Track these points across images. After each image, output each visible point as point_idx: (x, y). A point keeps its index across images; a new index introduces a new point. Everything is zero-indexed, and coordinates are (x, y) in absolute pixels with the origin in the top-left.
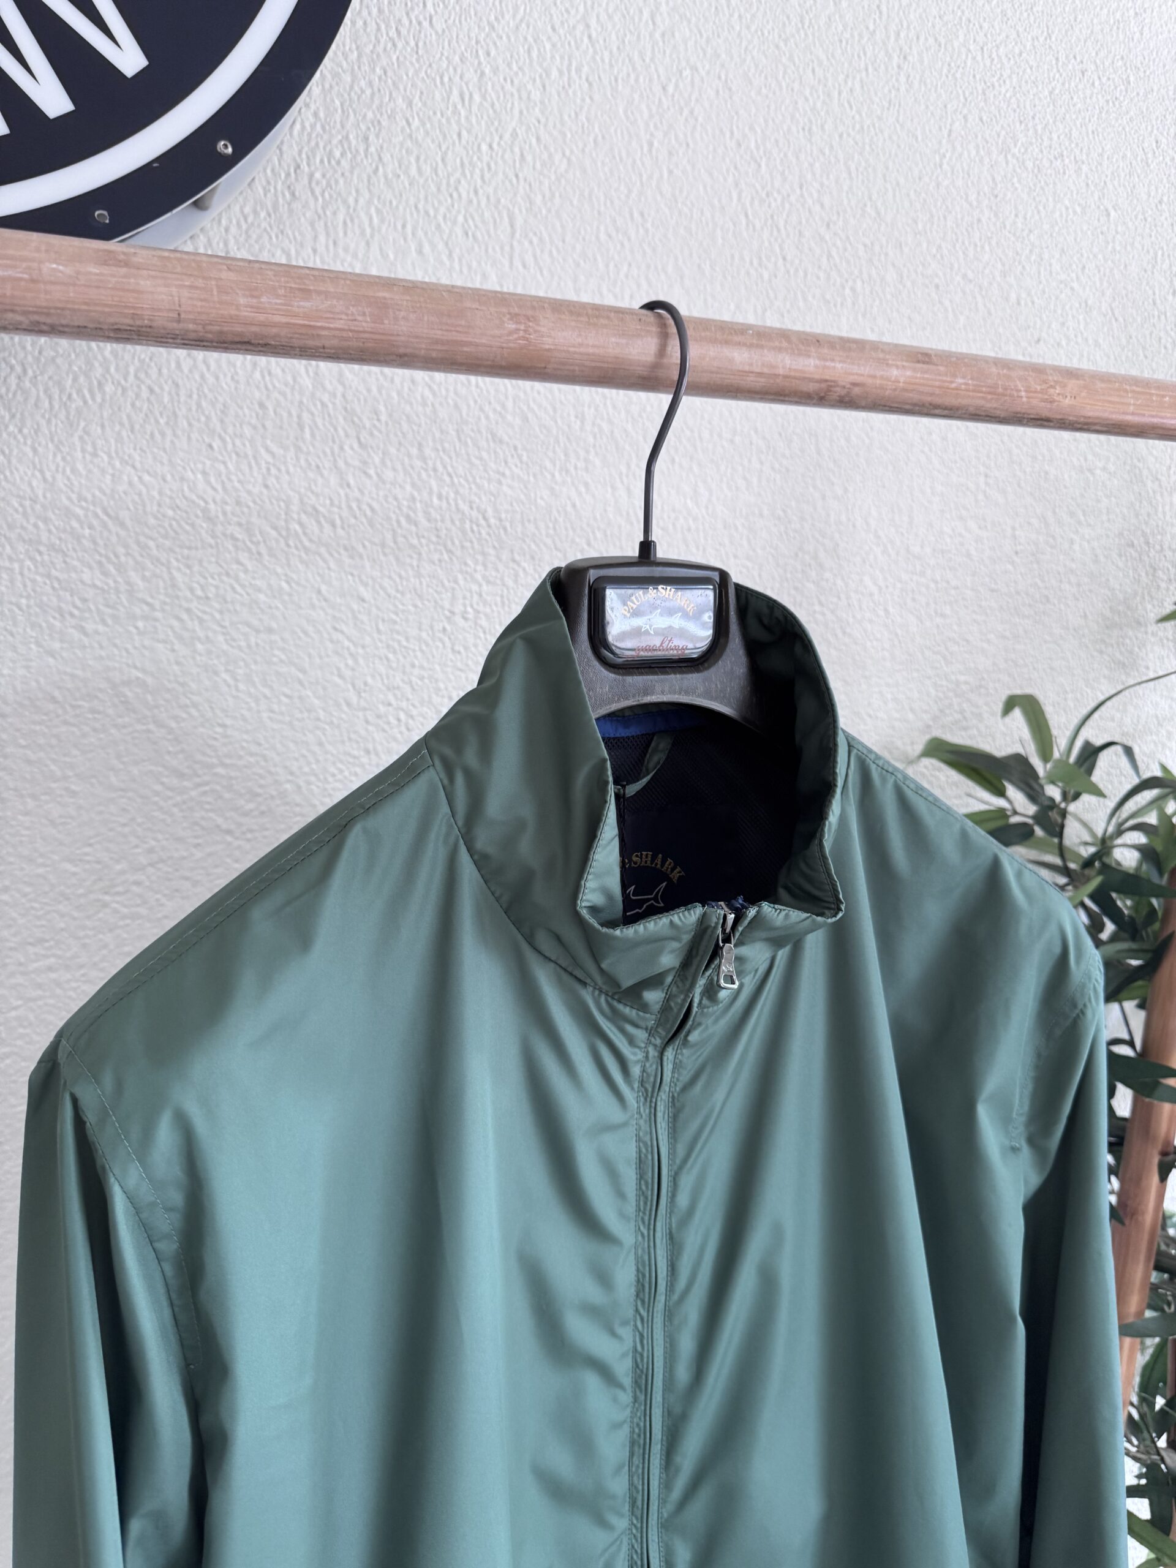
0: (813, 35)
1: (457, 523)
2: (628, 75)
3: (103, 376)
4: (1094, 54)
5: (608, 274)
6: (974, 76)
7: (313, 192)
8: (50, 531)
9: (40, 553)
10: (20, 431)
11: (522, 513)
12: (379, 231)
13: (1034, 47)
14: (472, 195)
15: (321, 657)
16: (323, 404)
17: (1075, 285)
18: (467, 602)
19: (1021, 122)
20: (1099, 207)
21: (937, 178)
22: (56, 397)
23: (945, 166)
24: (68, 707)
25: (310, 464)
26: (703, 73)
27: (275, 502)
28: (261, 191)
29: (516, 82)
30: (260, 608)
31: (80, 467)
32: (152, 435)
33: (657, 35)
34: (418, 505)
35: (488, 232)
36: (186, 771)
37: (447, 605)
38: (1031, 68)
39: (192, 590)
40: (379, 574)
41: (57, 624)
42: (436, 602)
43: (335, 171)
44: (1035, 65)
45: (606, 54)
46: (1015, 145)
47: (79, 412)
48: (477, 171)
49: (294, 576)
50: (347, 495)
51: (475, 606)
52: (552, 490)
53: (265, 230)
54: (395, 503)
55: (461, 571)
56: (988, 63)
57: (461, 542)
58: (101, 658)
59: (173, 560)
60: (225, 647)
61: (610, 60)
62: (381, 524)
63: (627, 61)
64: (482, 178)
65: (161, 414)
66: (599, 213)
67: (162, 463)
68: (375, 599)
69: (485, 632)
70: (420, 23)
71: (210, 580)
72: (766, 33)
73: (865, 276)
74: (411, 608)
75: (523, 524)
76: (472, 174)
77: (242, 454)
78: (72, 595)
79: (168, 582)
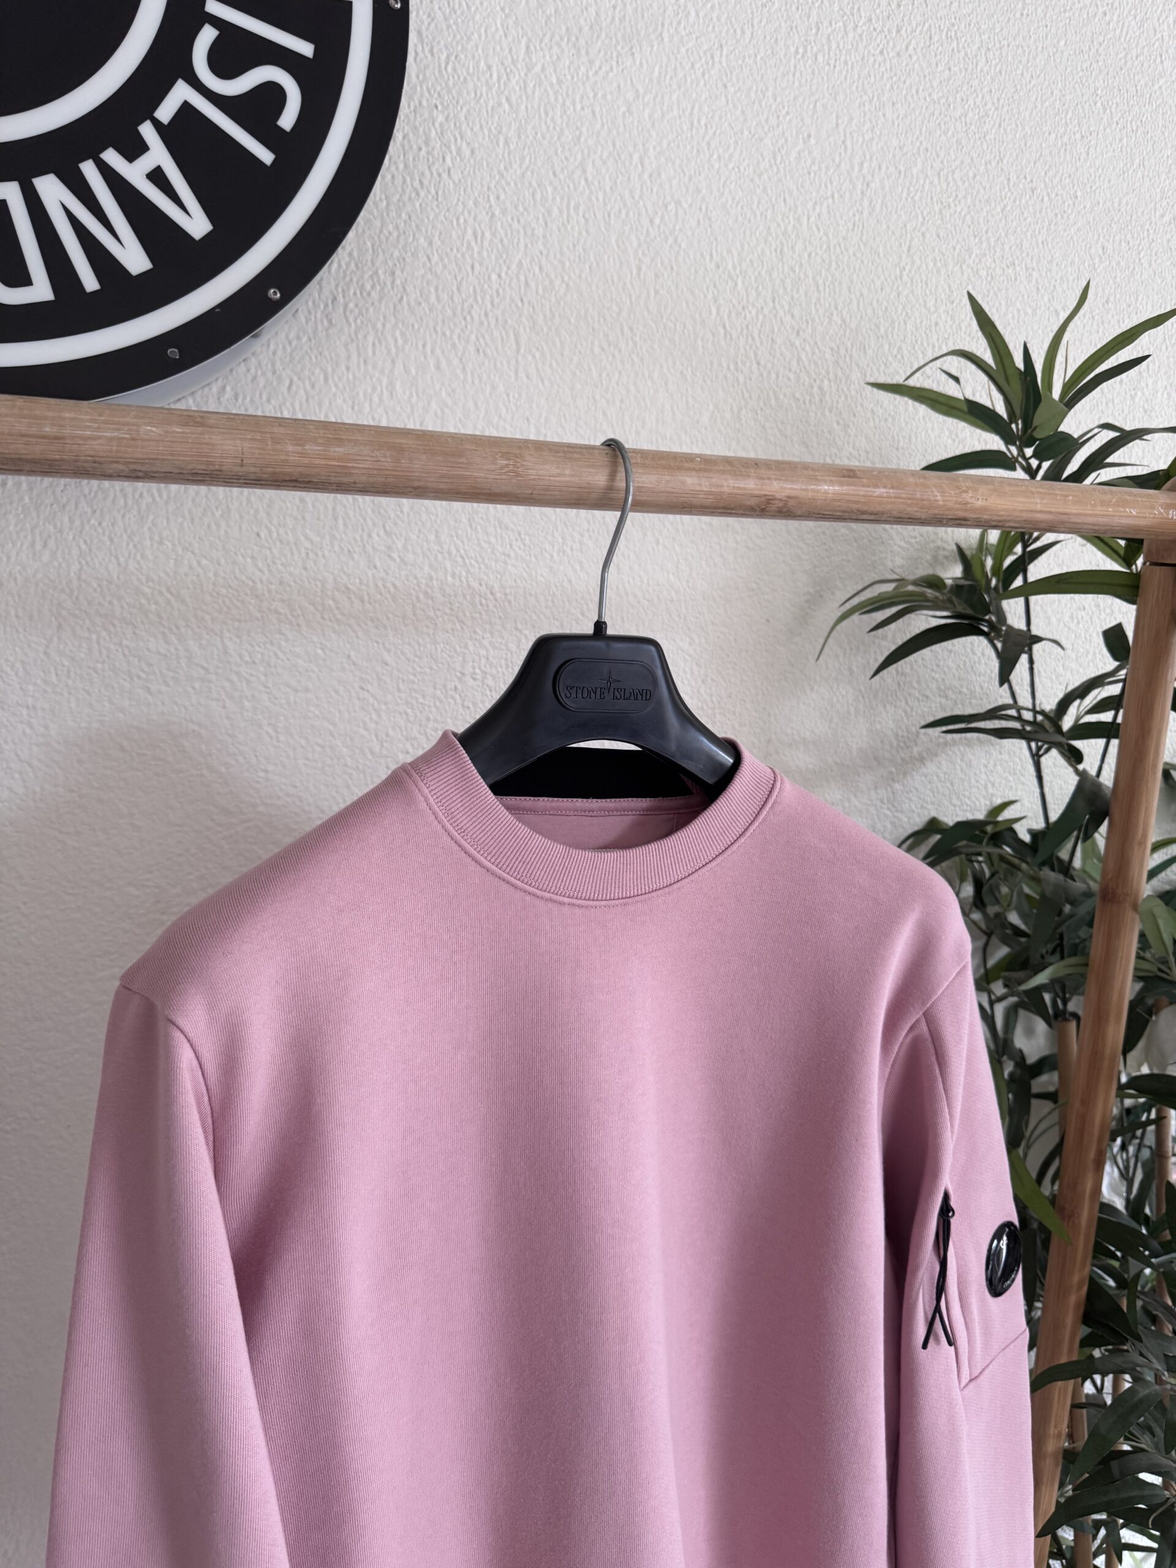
0: (784, 168)
2: (620, 211)
4: (1043, 174)
5: (602, 382)
6: (932, 198)
7: (347, 320)
8: (122, 607)
9: (114, 626)
10: (100, 524)
11: (524, 589)
12: (403, 350)
13: (987, 171)
14: (483, 318)
15: (349, 713)
18: (476, 665)
19: (975, 237)
21: (898, 288)
22: (130, 495)
24: (135, 755)
25: (343, 549)
26: (686, 206)
27: (312, 581)
28: (303, 321)
29: (522, 221)
31: (148, 552)
32: (209, 527)
33: (646, 176)
34: (435, 582)
35: (496, 349)
37: (459, 668)
38: (984, 189)
39: (241, 656)
40: (400, 642)
41: (127, 685)
42: (449, 665)
43: (366, 302)
44: (988, 186)
45: (601, 195)
46: (970, 257)
48: (488, 297)
49: (329, 645)
50: (374, 576)
51: (483, 668)
52: (551, 568)
53: (306, 352)
54: (415, 581)
55: (471, 639)
56: (944, 186)
57: (471, 613)
58: (164, 713)
59: (225, 631)
60: (268, 704)
61: (604, 199)
62: (403, 599)
63: (619, 198)
64: (492, 303)
65: (217, 509)
66: (593, 329)
67: (217, 550)
68: (397, 663)
69: (491, 691)
70: (440, 175)
71: (257, 648)
72: (742, 170)
73: (831, 376)
74: (428, 671)
75: (525, 598)
76: (483, 300)
77: (285, 541)
78: (139, 661)
79: (221, 649)
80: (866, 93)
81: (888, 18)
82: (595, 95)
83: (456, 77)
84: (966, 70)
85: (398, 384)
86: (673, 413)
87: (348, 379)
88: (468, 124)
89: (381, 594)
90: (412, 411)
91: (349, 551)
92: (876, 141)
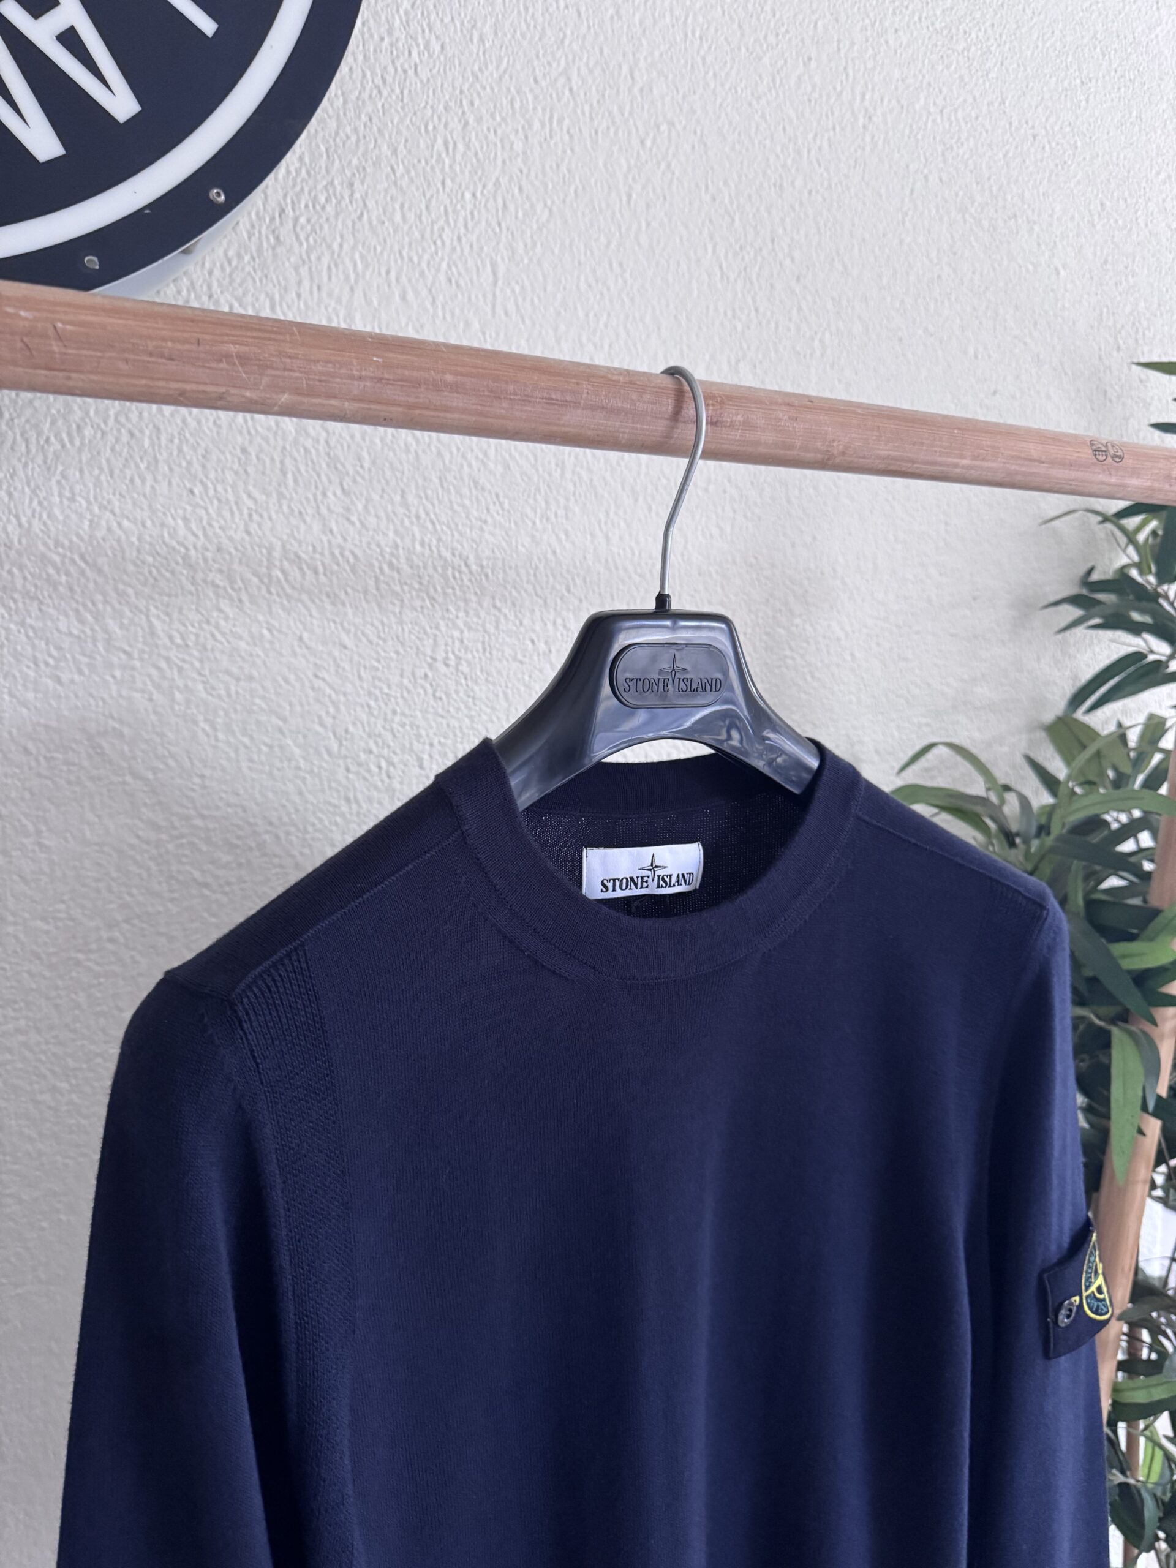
0: (784, 94)
1: (440, 569)
2: (608, 128)
3: (82, 419)
4: (1044, 120)
6: (934, 138)
7: (297, 237)
8: (25, 578)
9: (15, 601)
11: (503, 560)
12: (364, 277)
13: (990, 112)
14: (455, 243)
15: (301, 705)
16: (306, 450)
17: (1028, 340)
18: (449, 649)
19: (978, 183)
20: (1049, 266)
21: (900, 235)
22: (33, 440)
23: (908, 224)
24: (41, 759)
25: (292, 510)
26: (679, 128)
27: (257, 549)
28: (245, 235)
29: (499, 132)
30: (240, 655)
31: (57, 512)
32: (132, 480)
33: (636, 90)
34: (401, 551)
35: (471, 281)
36: (163, 823)
37: (429, 652)
38: (987, 132)
39: (171, 638)
40: (361, 621)
41: (32, 673)
42: (418, 649)
43: (320, 217)
44: (990, 129)
45: (587, 108)
46: (973, 205)
47: (57, 456)
48: (461, 220)
49: (277, 624)
50: (329, 542)
51: (457, 652)
52: (533, 537)
53: (249, 273)
54: (378, 550)
55: (443, 618)
56: (947, 126)
57: (442, 588)
58: (77, 708)
59: (152, 608)
60: (204, 695)
61: (591, 114)
62: (364, 572)
63: (607, 114)
64: (466, 226)
65: (141, 459)
66: (580, 263)
67: (142, 509)
68: (357, 646)
69: (466, 679)
70: (405, 71)
71: (190, 628)
72: (739, 92)
73: (834, 329)
74: (393, 655)
75: (504, 571)
76: (455, 222)
77: (224, 500)
78: (47, 644)
79: (147, 630)
87: (299, 309)
88: (437, 14)
89: (338, 564)
91: (300, 513)
92: (879, 68)
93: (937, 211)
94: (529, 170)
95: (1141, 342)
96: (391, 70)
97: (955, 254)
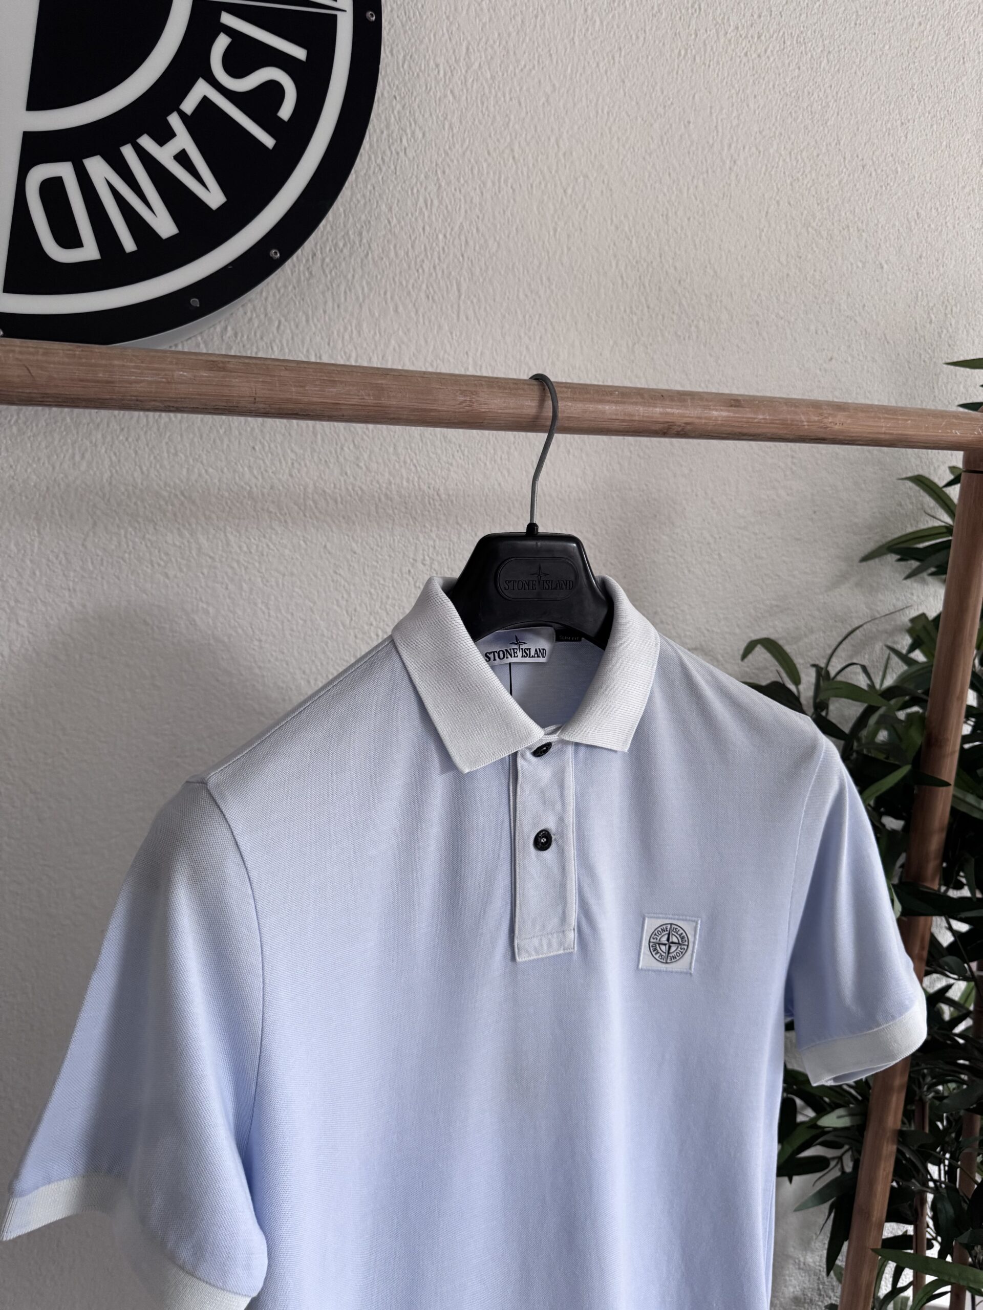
0: (670, 149)
1: (419, 498)
2: (540, 183)
4: (871, 153)
5: (525, 322)
6: (784, 173)
7: (324, 272)
8: (145, 507)
9: (138, 522)
10: (127, 439)
11: (464, 491)
12: (369, 297)
13: (828, 151)
14: (432, 270)
15: (325, 592)
17: (858, 319)
18: (425, 553)
19: (818, 204)
20: (875, 263)
21: (758, 245)
23: (763, 237)
24: (155, 628)
25: (321, 460)
26: (592, 179)
27: (297, 487)
28: (289, 272)
29: (463, 191)
30: (285, 559)
31: (166, 463)
32: (214, 441)
33: (561, 154)
34: (393, 486)
35: (443, 296)
37: (412, 555)
38: (826, 165)
39: (240, 547)
40: (366, 535)
41: (149, 571)
42: (404, 553)
43: (340, 257)
44: (828, 163)
45: (525, 169)
46: (814, 221)
47: (166, 426)
48: (436, 253)
49: (309, 538)
50: (345, 481)
51: (431, 555)
52: (485, 474)
53: (292, 298)
54: (378, 486)
55: (421, 532)
56: (795, 164)
57: (421, 511)
58: (179, 594)
59: (228, 527)
61: (528, 173)
62: (368, 500)
63: (540, 173)
64: (439, 258)
65: (221, 427)
66: (519, 279)
67: (221, 461)
68: (363, 552)
70: (398, 153)
71: (252, 540)
72: (636, 150)
73: (706, 318)
74: (387, 557)
75: (464, 499)
76: (432, 255)
77: (275, 454)
78: (159, 552)
79: (224, 541)
80: (733, 87)
81: (752, 26)
82: (521, 90)
83: (411, 73)
84: (812, 69)
85: (365, 325)
86: (582, 347)
87: (325, 321)
88: (420, 112)
89: (351, 496)
90: (376, 347)
91: (326, 461)
92: (741, 126)
93: (787, 227)
94: (484, 216)
95: (949, 316)
96: (388, 153)
97: (800, 257)
